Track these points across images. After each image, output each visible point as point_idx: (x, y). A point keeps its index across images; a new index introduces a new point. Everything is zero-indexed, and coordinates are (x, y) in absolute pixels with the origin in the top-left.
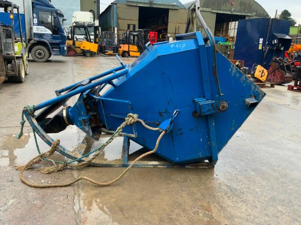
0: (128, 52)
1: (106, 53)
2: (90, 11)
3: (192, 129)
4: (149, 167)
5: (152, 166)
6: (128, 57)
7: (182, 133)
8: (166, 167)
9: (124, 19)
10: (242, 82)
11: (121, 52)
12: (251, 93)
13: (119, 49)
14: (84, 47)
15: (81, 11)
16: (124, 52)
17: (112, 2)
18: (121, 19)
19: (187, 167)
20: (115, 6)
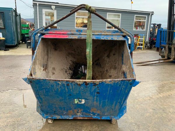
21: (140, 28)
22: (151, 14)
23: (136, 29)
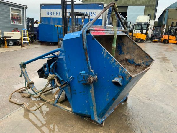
0: (168, 40)
1: (153, 41)
2: (148, 15)
3: (81, 92)
4: (65, 110)
5: (66, 110)
6: (167, 43)
7: (76, 93)
8: (73, 114)
9: (173, 19)
10: (111, 64)
11: (162, 40)
12: (119, 74)
13: (162, 38)
14: (137, 37)
15: (144, 15)
16: (165, 40)
17: (166, 8)
18: (170, 19)
19: (85, 118)
20: (167, 11)
21: (17, 22)
22: (25, 8)
23: (13, 22)
